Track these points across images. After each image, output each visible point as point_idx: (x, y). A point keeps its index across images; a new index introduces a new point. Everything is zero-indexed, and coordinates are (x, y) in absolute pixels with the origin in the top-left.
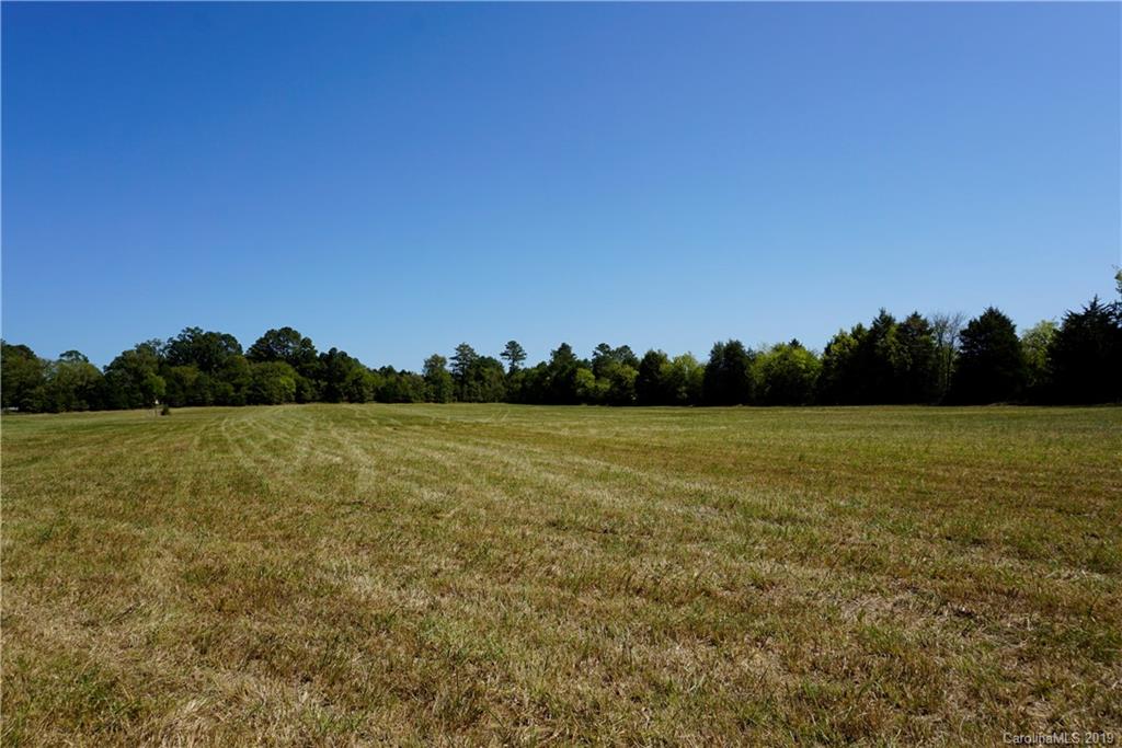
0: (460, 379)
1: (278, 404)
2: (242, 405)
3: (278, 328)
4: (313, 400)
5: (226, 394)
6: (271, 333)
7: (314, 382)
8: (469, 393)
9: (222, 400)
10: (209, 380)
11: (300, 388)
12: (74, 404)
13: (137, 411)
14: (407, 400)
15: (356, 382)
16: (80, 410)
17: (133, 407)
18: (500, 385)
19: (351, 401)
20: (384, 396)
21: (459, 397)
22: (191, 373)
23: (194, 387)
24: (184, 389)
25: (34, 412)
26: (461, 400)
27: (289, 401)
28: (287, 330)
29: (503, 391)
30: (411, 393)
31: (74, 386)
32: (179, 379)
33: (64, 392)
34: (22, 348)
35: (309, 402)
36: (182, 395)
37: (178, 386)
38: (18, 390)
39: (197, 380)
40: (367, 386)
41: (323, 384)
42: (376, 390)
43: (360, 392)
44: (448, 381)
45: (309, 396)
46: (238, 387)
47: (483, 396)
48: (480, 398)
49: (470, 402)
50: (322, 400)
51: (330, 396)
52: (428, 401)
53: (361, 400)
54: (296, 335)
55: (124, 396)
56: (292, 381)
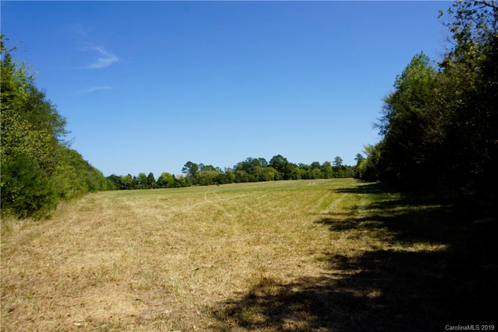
0: (335, 169)
1: (268, 181)
2: (256, 182)
3: (276, 155)
4: (280, 179)
5: (252, 179)
6: (275, 157)
7: (280, 173)
8: (338, 175)
9: (250, 181)
10: (247, 175)
11: (276, 176)
12: (212, 183)
13: (227, 185)
14: (313, 178)
15: (294, 173)
16: (213, 184)
17: (226, 183)
18: (353, 171)
19: (293, 179)
20: (304, 177)
21: (334, 176)
22: (243, 173)
23: (243, 177)
24: (240, 177)
25: (202, 185)
26: (335, 177)
27: (272, 180)
28: (279, 156)
29: (354, 174)
30: (314, 176)
31: (211, 178)
32: (239, 175)
33: (209, 180)
34: (211, 166)
35: (278, 180)
36: (240, 179)
37: (239, 177)
38: (199, 179)
39: (244, 175)
40: (299, 174)
41: (283, 174)
42: (302, 175)
43: (296, 176)
44: (331, 170)
45: (278, 178)
46: (256, 176)
47: (344, 175)
48: (343, 176)
49: (339, 178)
50: (283, 179)
51: (286, 178)
52: (321, 178)
53: (296, 179)
54: (282, 157)
55: (224, 180)
56: (273, 174)
